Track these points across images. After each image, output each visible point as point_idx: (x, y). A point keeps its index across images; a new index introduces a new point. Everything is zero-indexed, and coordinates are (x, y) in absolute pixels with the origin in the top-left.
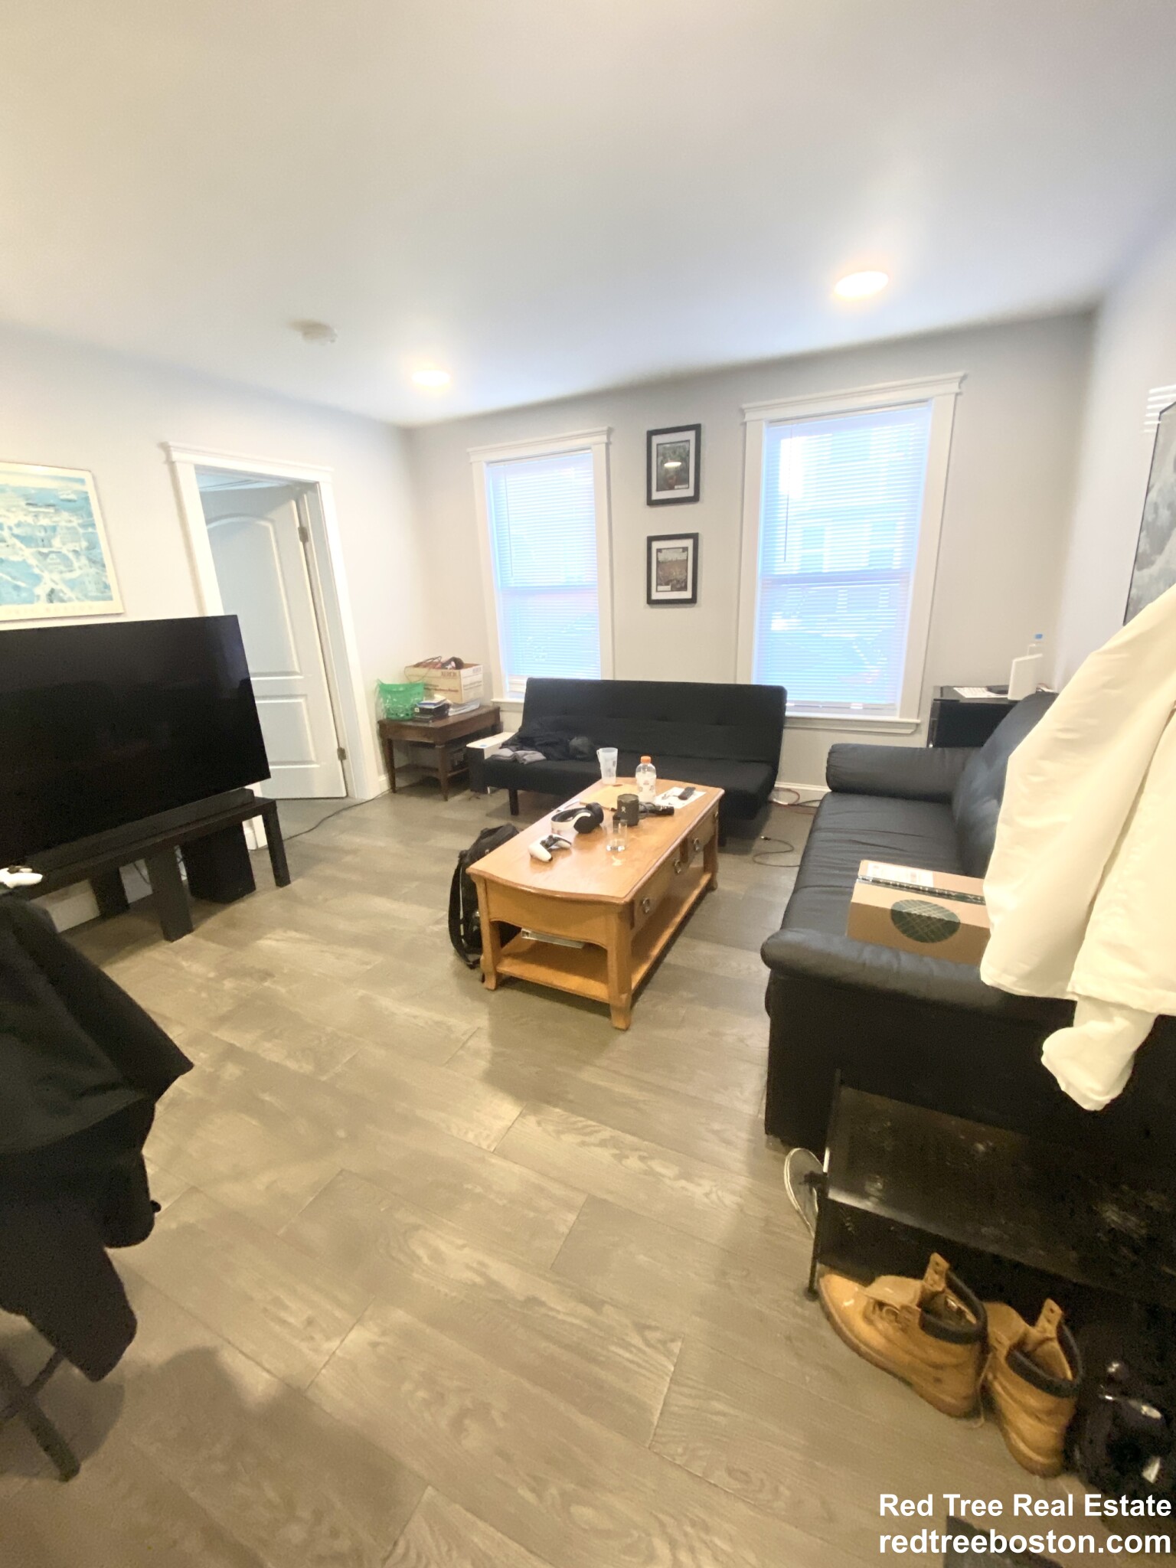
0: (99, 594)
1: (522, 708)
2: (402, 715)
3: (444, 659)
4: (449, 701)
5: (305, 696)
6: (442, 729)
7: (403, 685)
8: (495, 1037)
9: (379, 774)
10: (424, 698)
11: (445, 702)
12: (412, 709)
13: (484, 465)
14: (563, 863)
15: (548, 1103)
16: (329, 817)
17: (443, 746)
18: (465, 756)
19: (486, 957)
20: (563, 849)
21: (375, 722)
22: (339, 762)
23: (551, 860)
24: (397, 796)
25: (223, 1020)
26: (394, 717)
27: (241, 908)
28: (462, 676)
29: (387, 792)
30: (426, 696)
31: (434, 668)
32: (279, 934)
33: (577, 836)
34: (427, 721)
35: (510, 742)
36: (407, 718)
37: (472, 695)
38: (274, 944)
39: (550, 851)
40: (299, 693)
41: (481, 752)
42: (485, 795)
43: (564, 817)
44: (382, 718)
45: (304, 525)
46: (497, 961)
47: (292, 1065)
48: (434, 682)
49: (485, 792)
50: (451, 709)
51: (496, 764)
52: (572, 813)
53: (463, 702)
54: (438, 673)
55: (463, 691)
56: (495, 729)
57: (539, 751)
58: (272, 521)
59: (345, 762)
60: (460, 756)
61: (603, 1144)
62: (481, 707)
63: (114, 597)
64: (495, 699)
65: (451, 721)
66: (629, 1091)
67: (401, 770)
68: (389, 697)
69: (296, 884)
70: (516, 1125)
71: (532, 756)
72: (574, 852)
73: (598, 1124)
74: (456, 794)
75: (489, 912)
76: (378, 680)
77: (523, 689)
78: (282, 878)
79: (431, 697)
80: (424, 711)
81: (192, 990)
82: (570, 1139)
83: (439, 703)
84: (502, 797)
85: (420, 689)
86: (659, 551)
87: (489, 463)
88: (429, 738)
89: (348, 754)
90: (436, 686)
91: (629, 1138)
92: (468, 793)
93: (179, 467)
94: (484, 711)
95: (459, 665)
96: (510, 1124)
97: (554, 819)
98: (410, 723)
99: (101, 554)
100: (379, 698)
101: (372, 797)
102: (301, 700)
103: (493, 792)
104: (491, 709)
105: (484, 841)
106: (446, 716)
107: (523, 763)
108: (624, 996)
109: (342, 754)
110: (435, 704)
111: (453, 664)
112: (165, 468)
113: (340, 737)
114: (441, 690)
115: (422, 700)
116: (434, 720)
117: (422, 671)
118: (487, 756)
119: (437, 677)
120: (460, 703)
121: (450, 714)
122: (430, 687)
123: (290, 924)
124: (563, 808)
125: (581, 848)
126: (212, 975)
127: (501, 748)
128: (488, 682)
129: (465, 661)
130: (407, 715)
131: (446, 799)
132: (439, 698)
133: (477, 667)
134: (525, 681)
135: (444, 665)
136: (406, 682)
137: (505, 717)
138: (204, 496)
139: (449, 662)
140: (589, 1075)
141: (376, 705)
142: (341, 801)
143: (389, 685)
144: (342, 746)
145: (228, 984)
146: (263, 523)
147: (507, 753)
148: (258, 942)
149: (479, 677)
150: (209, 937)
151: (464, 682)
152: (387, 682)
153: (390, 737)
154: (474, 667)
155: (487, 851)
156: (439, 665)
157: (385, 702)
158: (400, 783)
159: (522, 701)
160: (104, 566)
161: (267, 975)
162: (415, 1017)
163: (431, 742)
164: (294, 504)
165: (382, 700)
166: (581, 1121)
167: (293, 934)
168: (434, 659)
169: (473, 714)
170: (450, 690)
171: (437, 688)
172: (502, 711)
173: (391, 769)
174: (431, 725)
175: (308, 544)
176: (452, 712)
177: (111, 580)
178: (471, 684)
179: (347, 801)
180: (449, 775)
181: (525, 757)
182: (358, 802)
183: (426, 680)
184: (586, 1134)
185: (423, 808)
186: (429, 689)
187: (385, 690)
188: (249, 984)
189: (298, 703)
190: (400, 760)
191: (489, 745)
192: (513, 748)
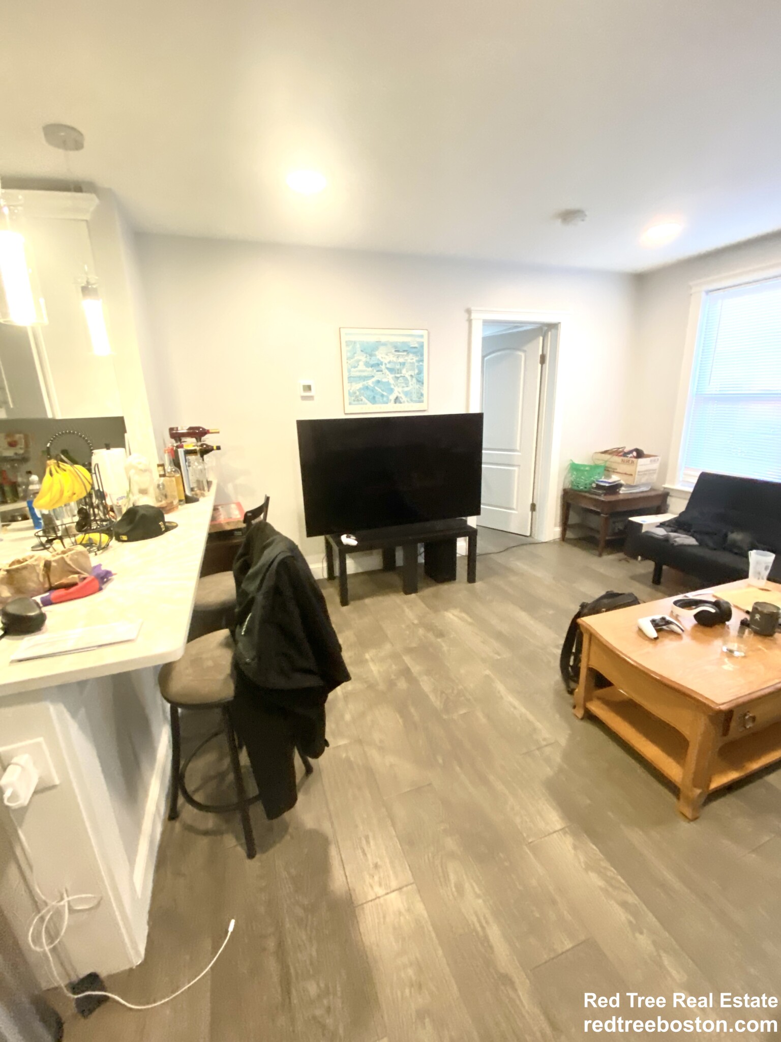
0: (417, 399)
1: (689, 496)
2: (582, 488)
3: (626, 450)
4: (622, 482)
5: (519, 466)
6: (610, 502)
7: (588, 466)
8: (566, 756)
9: (555, 526)
10: (603, 478)
11: (619, 482)
12: (591, 484)
13: (703, 294)
14: (669, 645)
15: (590, 836)
16: (514, 547)
17: (607, 516)
18: (626, 527)
19: (580, 690)
20: (673, 632)
21: (561, 488)
22: (530, 513)
23: (656, 639)
24: (563, 543)
25: (409, 651)
26: (576, 488)
27: (445, 587)
28: (638, 464)
29: (558, 540)
30: (605, 475)
31: (617, 455)
32: (456, 612)
33: (695, 626)
34: (599, 495)
35: (667, 524)
36: (586, 490)
37: (644, 480)
38: (453, 617)
39: (658, 631)
40: (516, 463)
41: (640, 526)
42: (634, 561)
43: (687, 604)
44: (567, 487)
45: (545, 353)
46: (588, 698)
47: (432, 697)
48: (614, 466)
49: (636, 558)
50: (623, 488)
51: (650, 538)
52: (697, 603)
53: (635, 484)
54: (618, 459)
55: (636, 476)
56: (660, 509)
57: (693, 536)
58: (525, 351)
59: (534, 513)
60: (620, 526)
61: (624, 905)
62: (652, 490)
63: (424, 401)
64: (666, 486)
65: (621, 497)
66: (669, 876)
67: (573, 526)
68: (575, 473)
69: (478, 585)
70: (555, 835)
71: (684, 539)
72: (686, 640)
73: (626, 885)
74: (609, 554)
75: (589, 659)
76: (571, 460)
77: (695, 480)
78: (471, 578)
79: (609, 477)
80: (599, 487)
81: (403, 626)
82: (595, 880)
83: (614, 482)
84: (648, 567)
85: (601, 470)
87: (708, 292)
88: (597, 507)
89: (537, 508)
90: (614, 469)
91: (651, 918)
92: (621, 555)
93: (474, 322)
94: (653, 493)
95: (640, 454)
96: (551, 831)
97: (676, 603)
98: (587, 495)
99: (423, 376)
100: (569, 473)
101: (546, 540)
102: (516, 469)
103: (642, 560)
104: (660, 493)
105: (606, 601)
106: (617, 493)
107: (673, 544)
108: (698, 791)
109: (533, 507)
110: (609, 483)
111: (635, 454)
112: (466, 324)
113: (535, 494)
114: (618, 473)
115: (601, 478)
116: (605, 494)
117: (607, 457)
118: (644, 530)
119: (619, 463)
120: (632, 484)
121: (621, 492)
122: (610, 469)
123: (466, 610)
124: (692, 595)
125: (694, 638)
126: (416, 622)
127: (658, 526)
128: (663, 471)
129: (646, 452)
130: (586, 488)
131: (600, 555)
132: (615, 478)
133: (656, 458)
134: (698, 474)
135: (625, 454)
136: (591, 463)
137: (671, 501)
138: (485, 339)
139: (631, 452)
140: (636, 837)
141: (565, 478)
142: (526, 538)
143: (578, 465)
144: (535, 502)
145: (421, 631)
146: (520, 353)
147: (661, 532)
148: (445, 612)
149: (655, 466)
150: (423, 599)
151: (639, 468)
152: (577, 462)
153: (570, 501)
154: (652, 458)
155: (604, 610)
156: (621, 454)
157: (571, 476)
158: (569, 535)
159: (691, 490)
160: (423, 383)
161: (441, 634)
162: (515, 708)
163: (599, 510)
164: (541, 338)
165: (570, 475)
166: (612, 872)
167: (464, 615)
168: (619, 448)
169: (645, 494)
170: (626, 474)
171: (615, 471)
172: (671, 496)
173: (565, 524)
174: (602, 498)
175: (544, 366)
176: (623, 491)
177: (425, 392)
178: (645, 471)
179: (530, 540)
180: (607, 538)
181: (677, 539)
182: (536, 542)
183: (608, 464)
184: (612, 886)
185: (582, 558)
186: (608, 471)
187: (574, 468)
188: (430, 635)
189: (512, 470)
190: (573, 519)
191: (649, 522)
192: (669, 529)
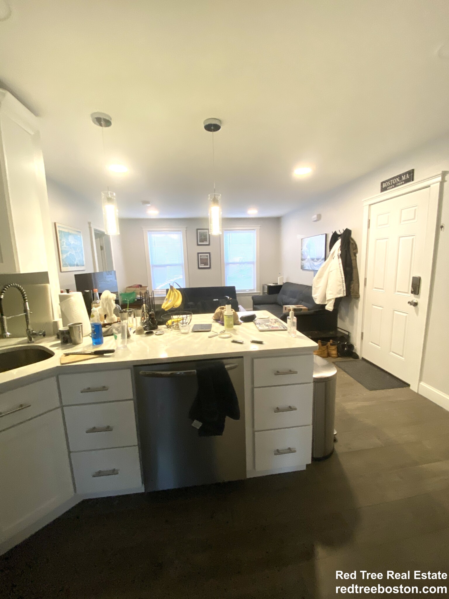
12: (134, 300)
13: (147, 232)
28: (145, 290)
54: (139, 289)
63: (84, 265)
86: (201, 256)
117: (133, 289)
136: (128, 292)
